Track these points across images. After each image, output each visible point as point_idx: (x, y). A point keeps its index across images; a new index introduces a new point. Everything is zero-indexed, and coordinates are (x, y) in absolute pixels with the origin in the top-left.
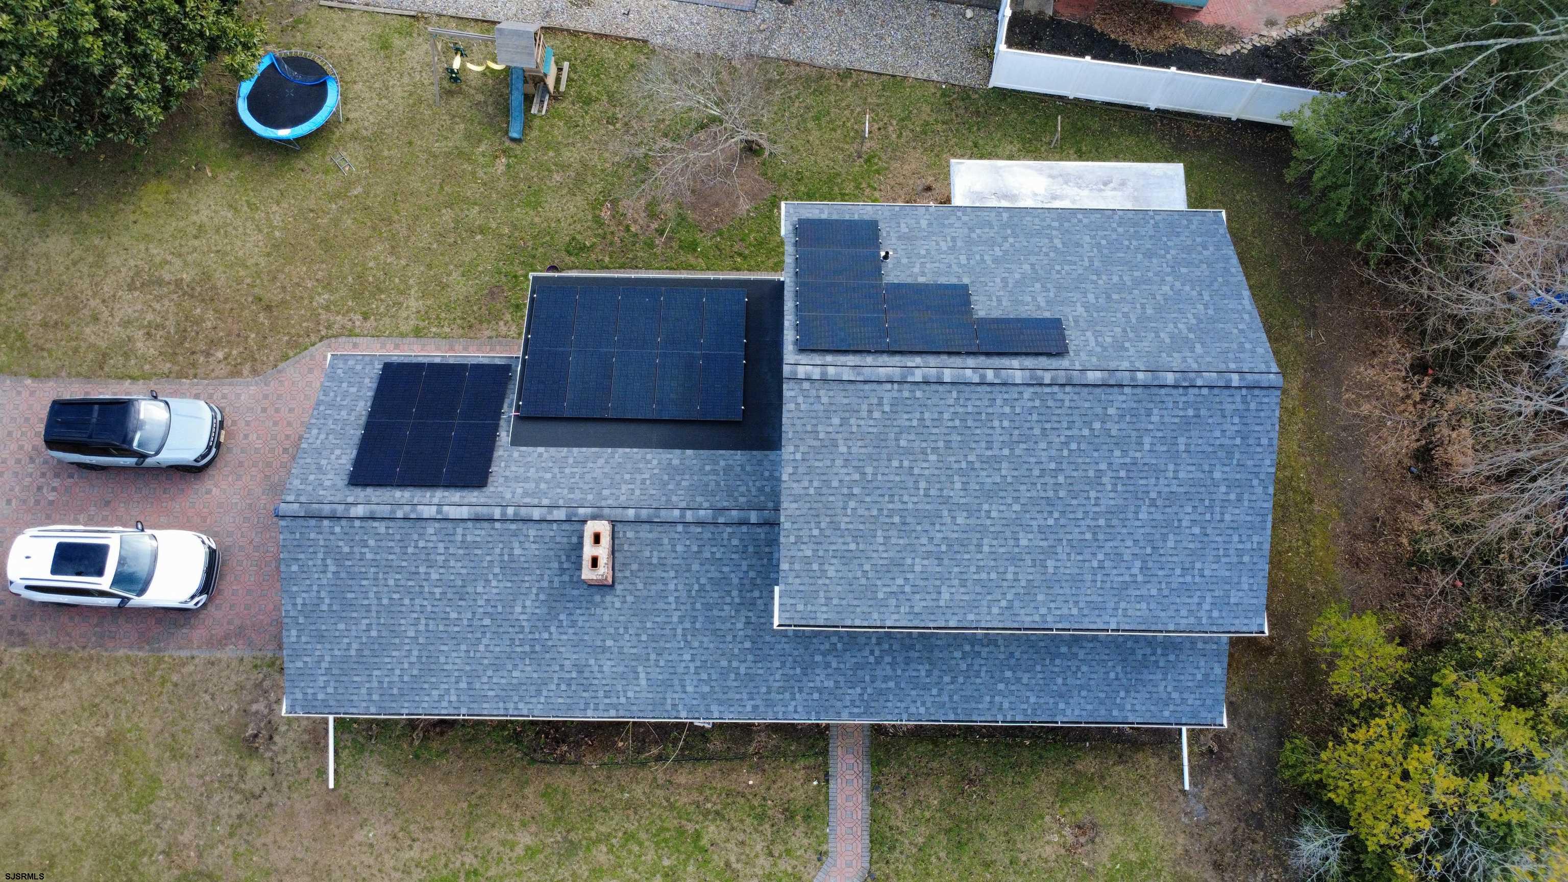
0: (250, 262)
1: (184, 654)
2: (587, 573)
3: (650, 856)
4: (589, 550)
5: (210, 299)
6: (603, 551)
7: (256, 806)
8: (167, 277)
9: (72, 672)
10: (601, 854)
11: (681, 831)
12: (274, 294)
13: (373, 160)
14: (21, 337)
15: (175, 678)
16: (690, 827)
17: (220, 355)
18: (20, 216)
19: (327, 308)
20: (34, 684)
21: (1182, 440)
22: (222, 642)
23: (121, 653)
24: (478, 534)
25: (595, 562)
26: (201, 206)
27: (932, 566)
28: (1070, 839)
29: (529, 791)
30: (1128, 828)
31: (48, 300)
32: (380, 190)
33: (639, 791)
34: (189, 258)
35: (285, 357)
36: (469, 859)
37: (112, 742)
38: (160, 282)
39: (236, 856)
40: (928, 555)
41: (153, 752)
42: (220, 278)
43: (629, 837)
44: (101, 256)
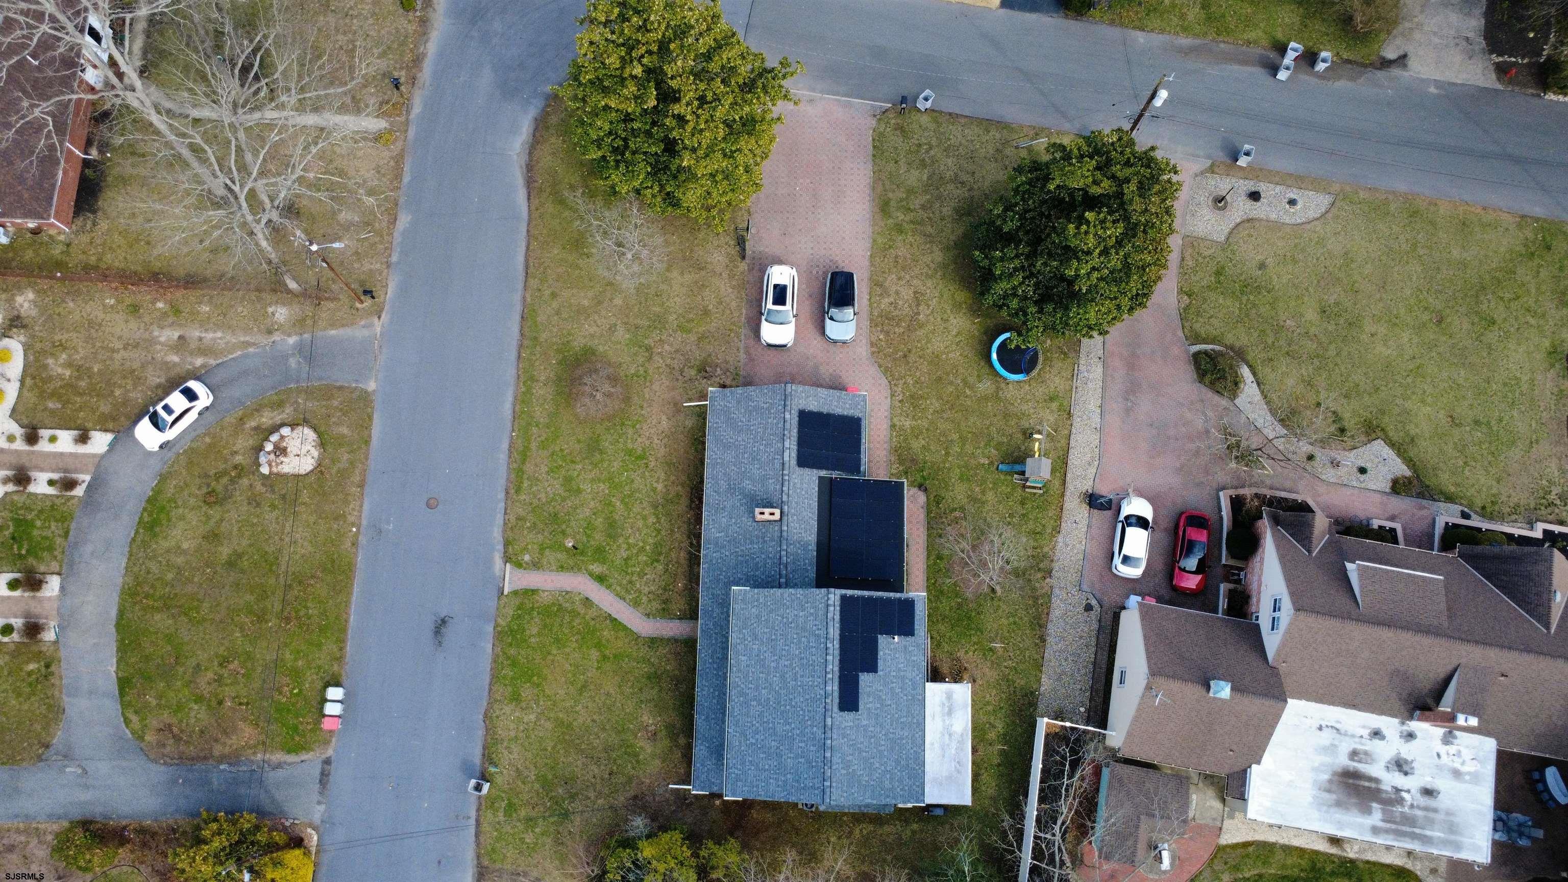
0: (929, 345)
1: (743, 337)
2: (757, 510)
3: (651, 541)
4: (767, 511)
5: (909, 328)
6: (767, 517)
7: (677, 374)
8: (921, 308)
9: (736, 291)
10: (652, 519)
11: (660, 554)
12: (912, 358)
13: (986, 398)
14: (890, 247)
15: (732, 335)
16: (662, 558)
17: (881, 337)
18: (953, 238)
19: (905, 383)
20: (731, 277)
21: (802, 760)
22: (747, 353)
23: (744, 311)
24: (778, 466)
25: (762, 513)
26: (958, 319)
27: (755, 652)
28: (650, 729)
29: (680, 488)
30: (653, 756)
31: (909, 256)
32: (969, 403)
33: (677, 535)
34: (931, 317)
35: (880, 366)
36: (653, 464)
37: (706, 312)
38: (918, 305)
39: (658, 368)
40: (759, 650)
41: (701, 330)
42: (920, 333)
43: (659, 531)
44: (931, 277)
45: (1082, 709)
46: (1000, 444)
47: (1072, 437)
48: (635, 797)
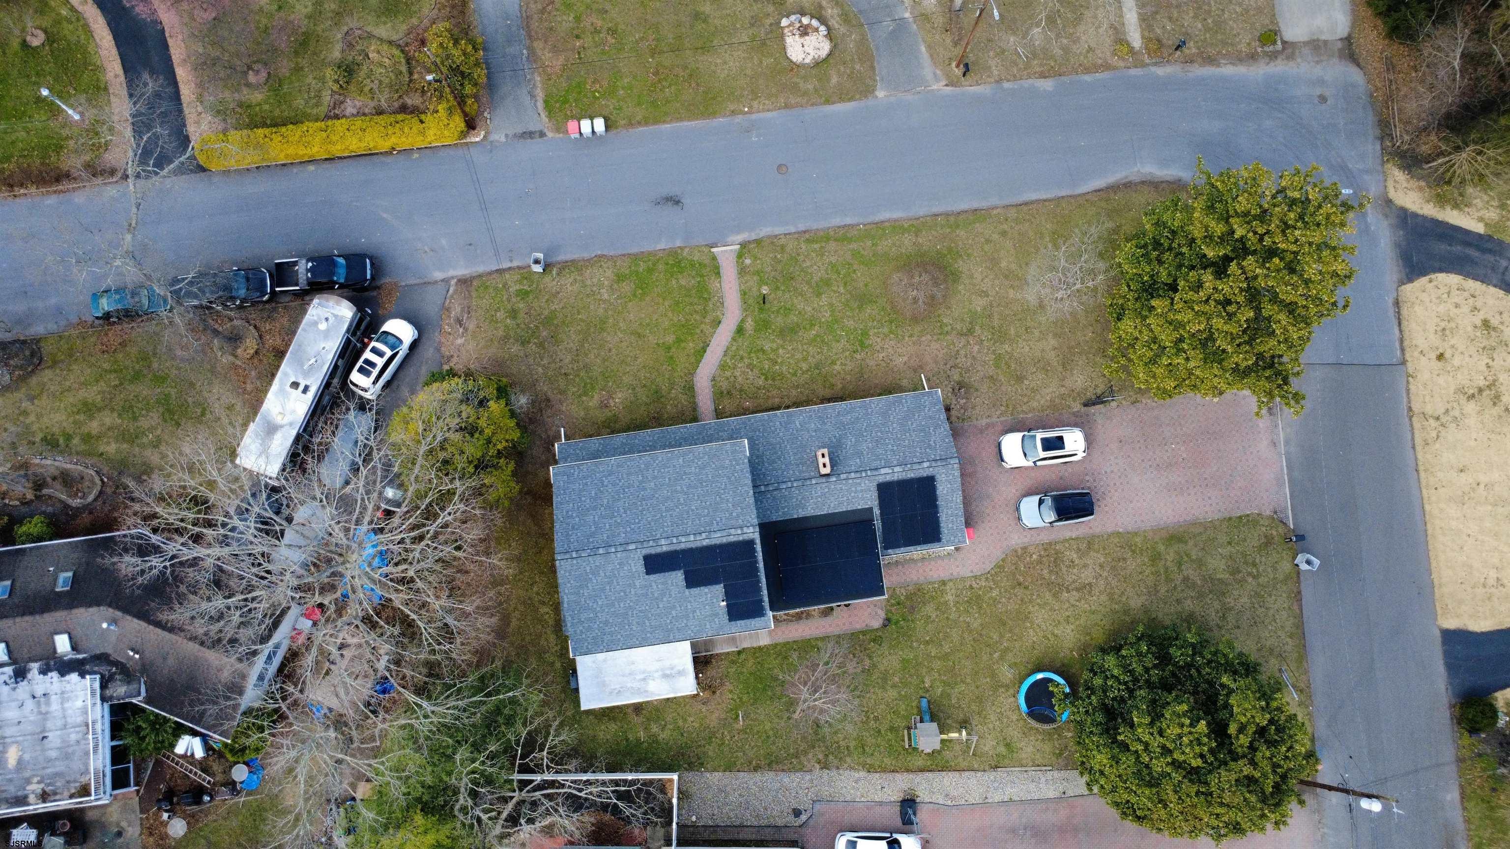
0: (1037, 607)
1: (1002, 419)
2: (825, 451)
3: (784, 368)
4: (827, 460)
5: (1049, 584)
6: (821, 461)
7: (951, 363)
8: (1074, 593)
9: (1048, 404)
10: (805, 366)
11: (773, 379)
12: (1019, 591)
13: (993, 675)
14: (1134, 552)
15: (1003, 408)
16: (770, 382)
17: (1034, 557)
18: (1160, 615)
19: (991, 588)
20: (1062, 397)
22: (988, 426)
23: (1030, 415)
24: (874, 465)
25: (823, 456)
26: (1072, 634)
27: (688, 470)
28: (611, 401)
29: (840, 386)
30: (587, 409)
31: (1128, 572)
32: (985, 658)
33: (794, 392)
34: (1067, 605)
35: (1003, 560)
36: (858, 357)
37: (1020, 379)
38: (1078, 590)
39: (954, 344)
40: (690, 473)
41: (1001, 377)
42: (1048, 596)
43: (795, 374)
44: (1111, 599)
45: (694, 818)
46: (949, 695)
47: (972, 773)
48: (548, 400)
